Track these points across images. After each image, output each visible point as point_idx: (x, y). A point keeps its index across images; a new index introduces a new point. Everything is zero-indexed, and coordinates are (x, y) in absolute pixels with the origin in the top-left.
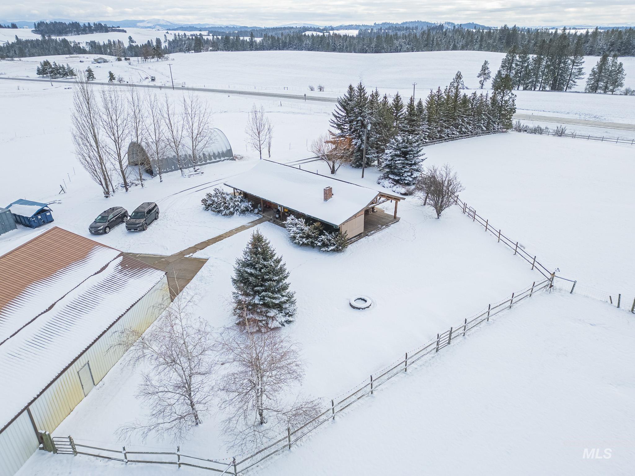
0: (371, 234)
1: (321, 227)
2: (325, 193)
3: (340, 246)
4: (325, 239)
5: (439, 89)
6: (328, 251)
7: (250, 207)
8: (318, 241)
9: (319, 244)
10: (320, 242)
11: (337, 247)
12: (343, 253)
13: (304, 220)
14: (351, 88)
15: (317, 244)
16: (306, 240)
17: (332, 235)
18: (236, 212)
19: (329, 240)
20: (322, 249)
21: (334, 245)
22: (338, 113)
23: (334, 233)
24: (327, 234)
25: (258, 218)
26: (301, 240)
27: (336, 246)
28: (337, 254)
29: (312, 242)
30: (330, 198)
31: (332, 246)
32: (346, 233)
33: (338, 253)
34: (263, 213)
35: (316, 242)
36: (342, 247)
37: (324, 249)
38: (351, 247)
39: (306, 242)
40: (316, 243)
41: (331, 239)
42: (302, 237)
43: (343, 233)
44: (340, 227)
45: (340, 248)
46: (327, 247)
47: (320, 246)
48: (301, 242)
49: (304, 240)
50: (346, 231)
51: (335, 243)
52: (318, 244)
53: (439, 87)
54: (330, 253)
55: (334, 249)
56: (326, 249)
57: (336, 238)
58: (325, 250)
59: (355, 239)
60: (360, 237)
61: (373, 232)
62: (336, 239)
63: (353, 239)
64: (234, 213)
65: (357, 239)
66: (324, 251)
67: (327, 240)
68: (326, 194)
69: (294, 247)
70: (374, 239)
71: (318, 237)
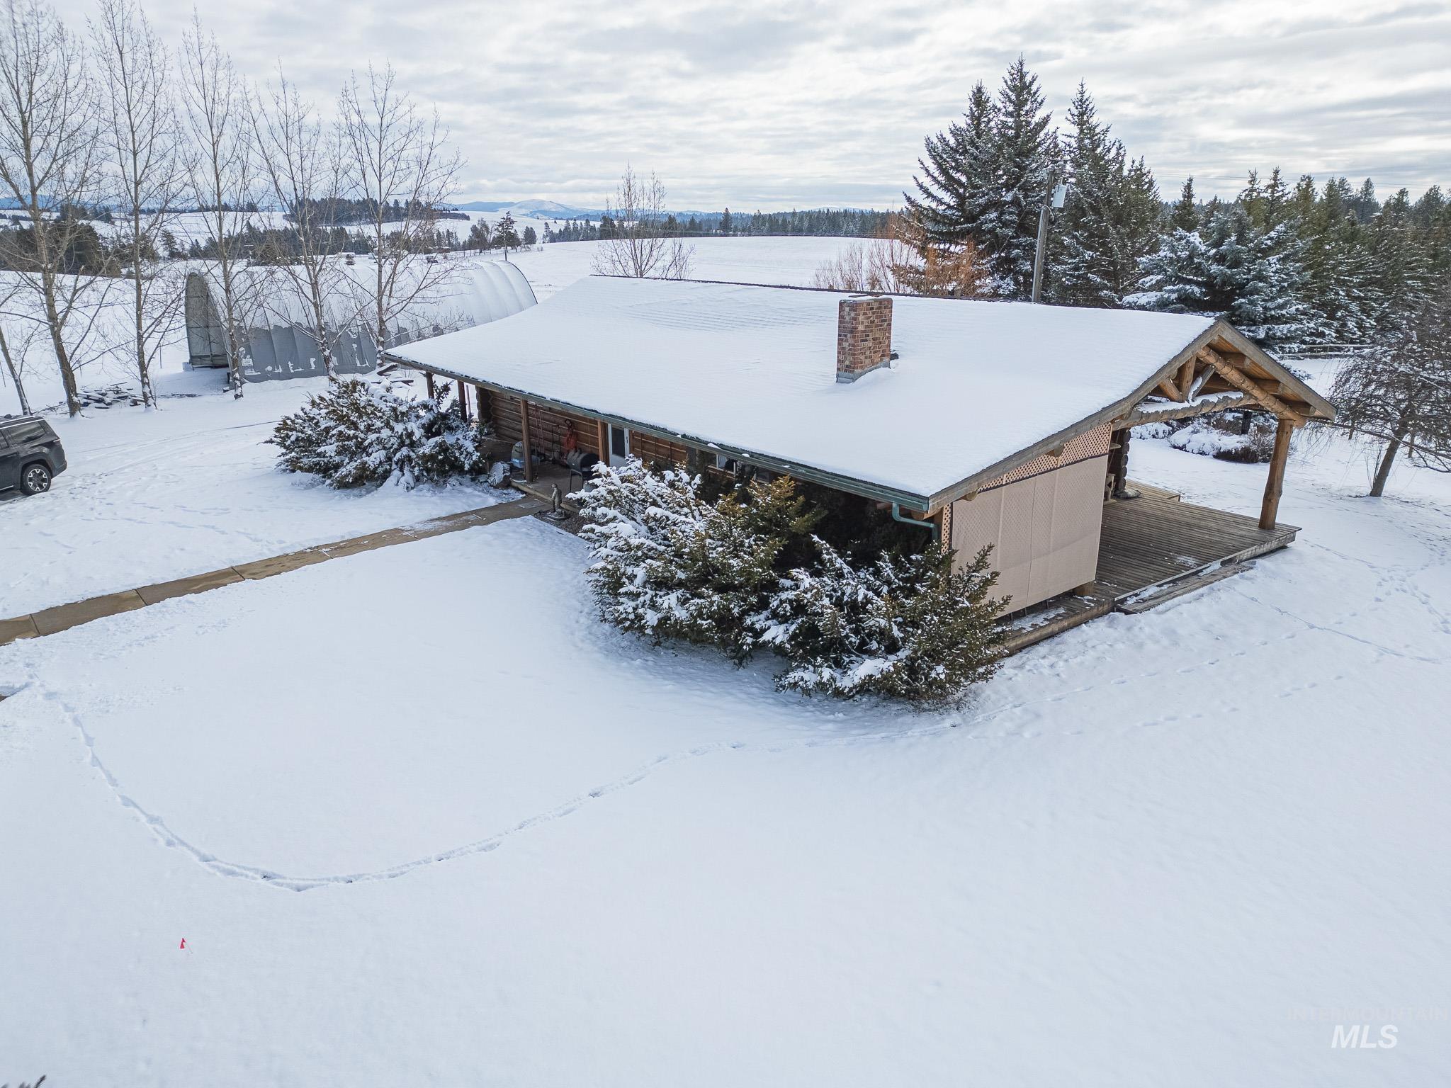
0: (1149, 604)
1: (801, 513)
2: (847, 330)
3: (935, 656)
4: (818, 596)
5: (1275, 179)
6: (838, 693)
7: (471, 449)
8: (775, 615)
9: (777, 633)
10: (784, 619)
11: (912, 669)
12: (955, 717)
13: (697, 480)
14: (979, 98)
15: (758, 634)
16: (683, 602)
17: (877, 573)
18: (396, 473)
19: (855, 610)
20: (794, 676)
21: (892, 648)
22: (926, 191)
23: (895, 561)
24: (839, 563)
25: (492, 501)
26: (654, 606)
27: (902, 654)
28: (908, 718)
29: (725, 621)
30: (874, 365)
31: (872, 654)
32: (981, 563)
33: (919, 710)
34: (532, 481)
35: (758, 620)
36: (951, 666)
37: (808, 676)
38: (1020, 677)
39: (680, 614)
40: (751, 628)
41: (868, 601)
42: (662, 584)
43: (960, 564)
44: (937, 519)
45: (940, 671)
46: (838, 664)
47: (779, 650)
48: (651, 618)
49: (670, 600)
50: (984, 554)
51: (896, 632)
52: (767, 636)
53: (1277, 172)
54: (858, 713)
55: (886, 676)
56: (827, 673)
57: (912, 592)
58: (821, 687)
59: (1040, 620)
60: (1071, 612)
61: (1152, 590)
62: (909, 603)
63: (1026, 624)
64: (387, 474)
65: (1055, 627)
66: (806, 692)
67: (839, 604)
68: (853, 331)
69: (608, 652)
70: (1171, 633)
71: (773, 587)
